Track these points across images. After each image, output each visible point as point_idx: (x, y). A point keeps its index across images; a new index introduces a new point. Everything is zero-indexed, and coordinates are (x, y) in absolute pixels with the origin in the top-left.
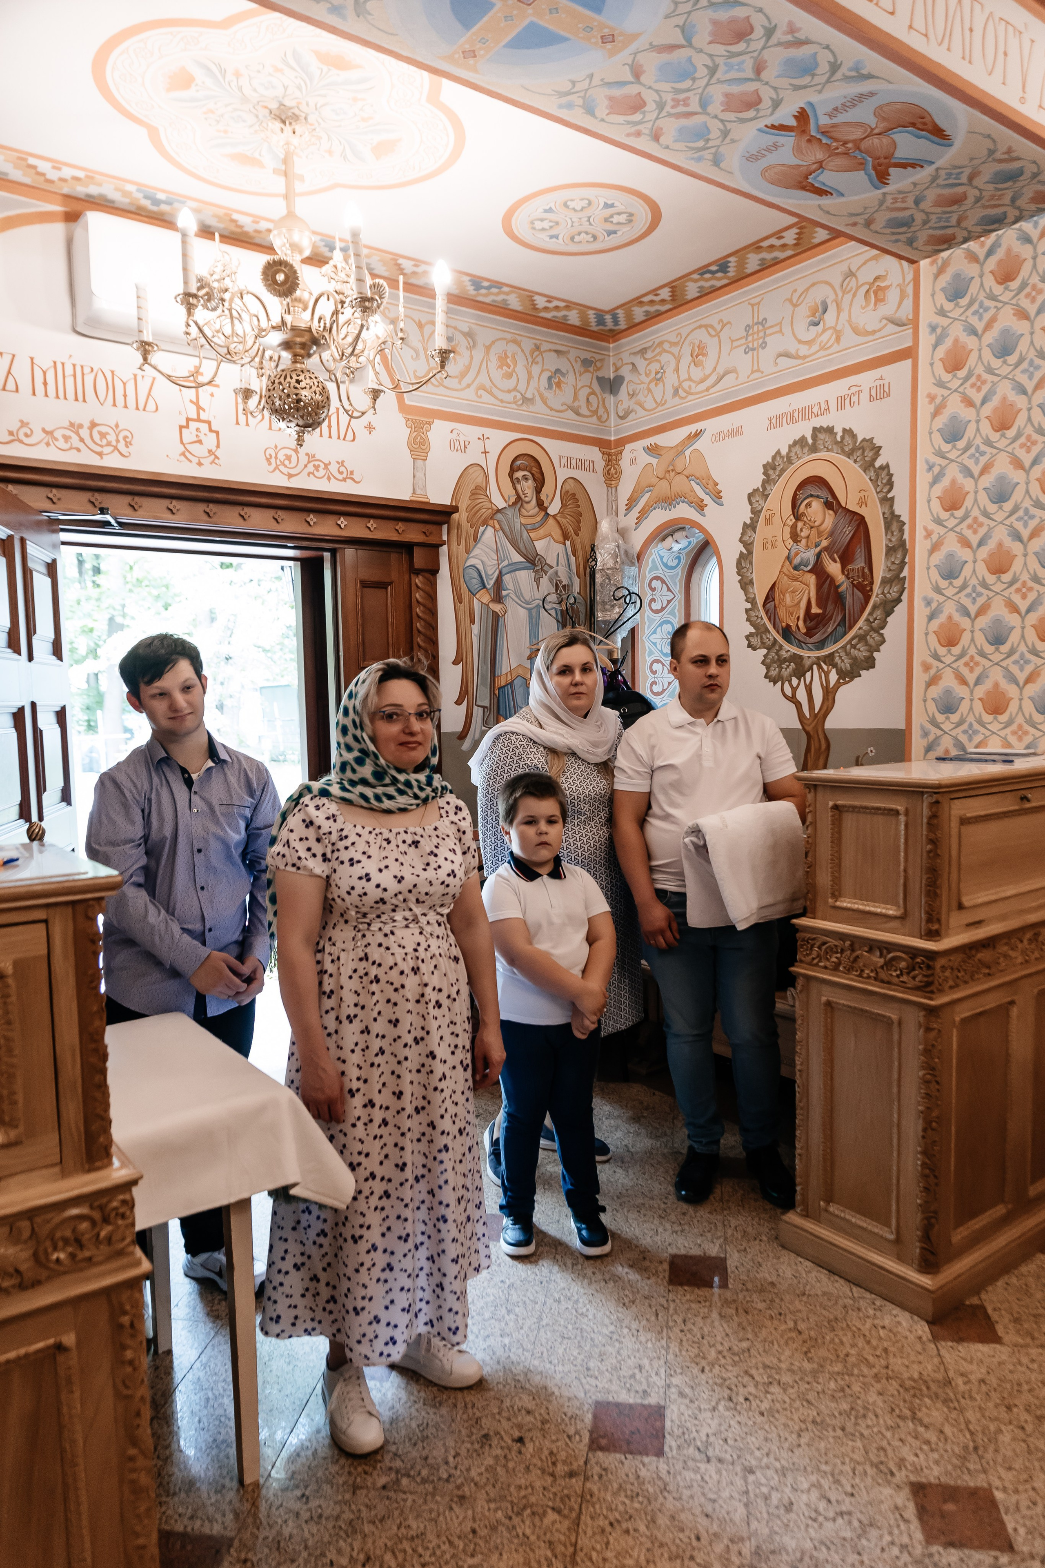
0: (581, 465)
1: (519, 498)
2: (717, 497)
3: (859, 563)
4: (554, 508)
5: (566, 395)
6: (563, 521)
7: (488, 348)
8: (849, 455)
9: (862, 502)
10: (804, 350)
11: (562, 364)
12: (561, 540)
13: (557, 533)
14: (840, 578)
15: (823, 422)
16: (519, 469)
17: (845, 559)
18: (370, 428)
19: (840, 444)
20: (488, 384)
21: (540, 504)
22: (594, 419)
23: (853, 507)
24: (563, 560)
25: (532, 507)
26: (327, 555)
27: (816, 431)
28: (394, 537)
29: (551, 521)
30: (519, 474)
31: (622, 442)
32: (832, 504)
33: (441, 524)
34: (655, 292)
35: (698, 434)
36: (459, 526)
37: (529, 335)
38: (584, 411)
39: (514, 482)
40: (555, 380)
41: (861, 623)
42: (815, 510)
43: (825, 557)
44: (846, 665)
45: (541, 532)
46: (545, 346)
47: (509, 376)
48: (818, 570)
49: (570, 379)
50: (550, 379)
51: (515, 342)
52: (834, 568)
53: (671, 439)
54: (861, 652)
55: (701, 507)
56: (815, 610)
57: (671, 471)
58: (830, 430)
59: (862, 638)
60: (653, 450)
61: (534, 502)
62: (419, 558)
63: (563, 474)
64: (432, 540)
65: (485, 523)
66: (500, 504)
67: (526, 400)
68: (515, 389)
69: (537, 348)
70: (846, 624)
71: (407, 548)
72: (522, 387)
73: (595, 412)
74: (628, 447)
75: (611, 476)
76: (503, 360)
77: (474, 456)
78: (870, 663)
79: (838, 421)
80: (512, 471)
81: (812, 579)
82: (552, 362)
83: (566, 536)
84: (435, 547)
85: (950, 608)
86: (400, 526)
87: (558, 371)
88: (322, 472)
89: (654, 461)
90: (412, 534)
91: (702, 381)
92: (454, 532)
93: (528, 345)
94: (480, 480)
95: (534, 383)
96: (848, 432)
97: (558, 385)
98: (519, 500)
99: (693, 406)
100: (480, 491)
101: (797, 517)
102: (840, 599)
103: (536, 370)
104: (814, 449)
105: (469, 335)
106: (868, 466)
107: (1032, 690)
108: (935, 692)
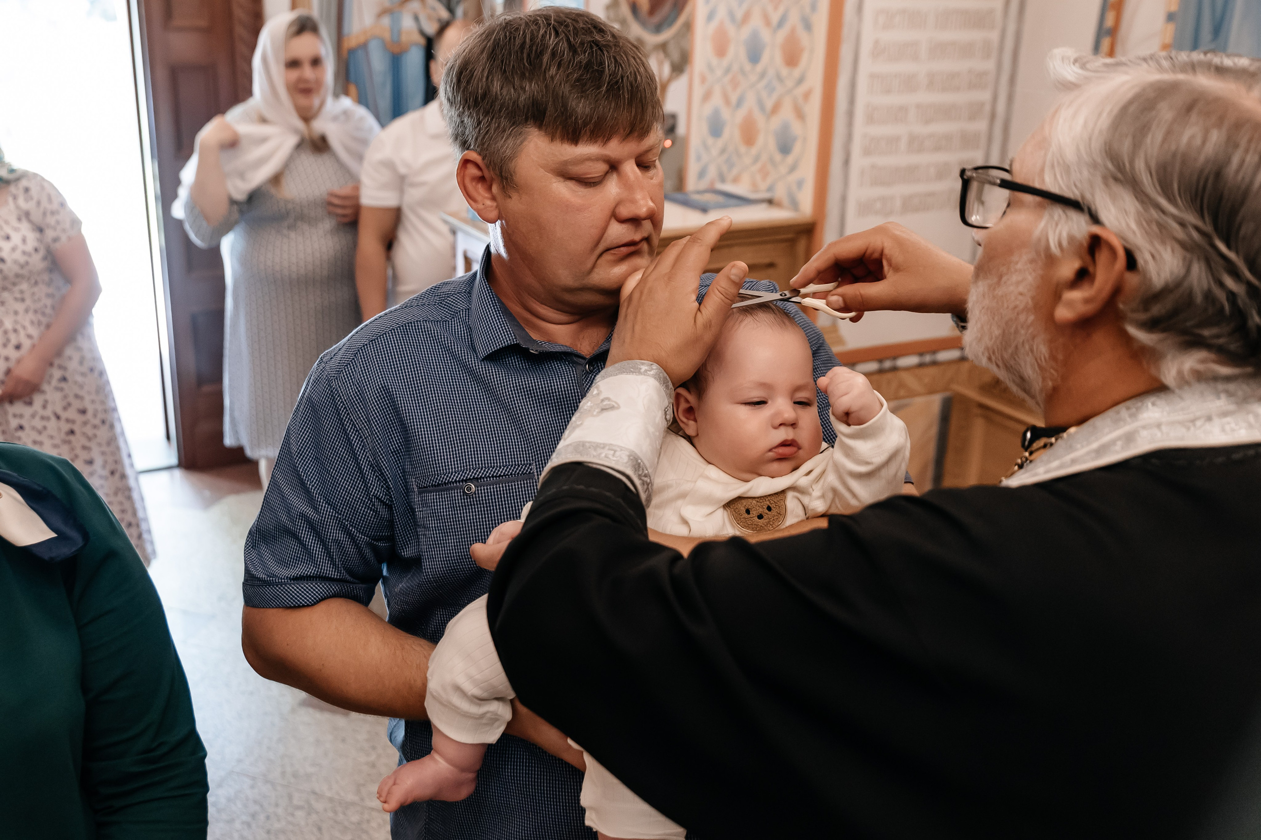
107: (776, 123)
108: (708, 110)
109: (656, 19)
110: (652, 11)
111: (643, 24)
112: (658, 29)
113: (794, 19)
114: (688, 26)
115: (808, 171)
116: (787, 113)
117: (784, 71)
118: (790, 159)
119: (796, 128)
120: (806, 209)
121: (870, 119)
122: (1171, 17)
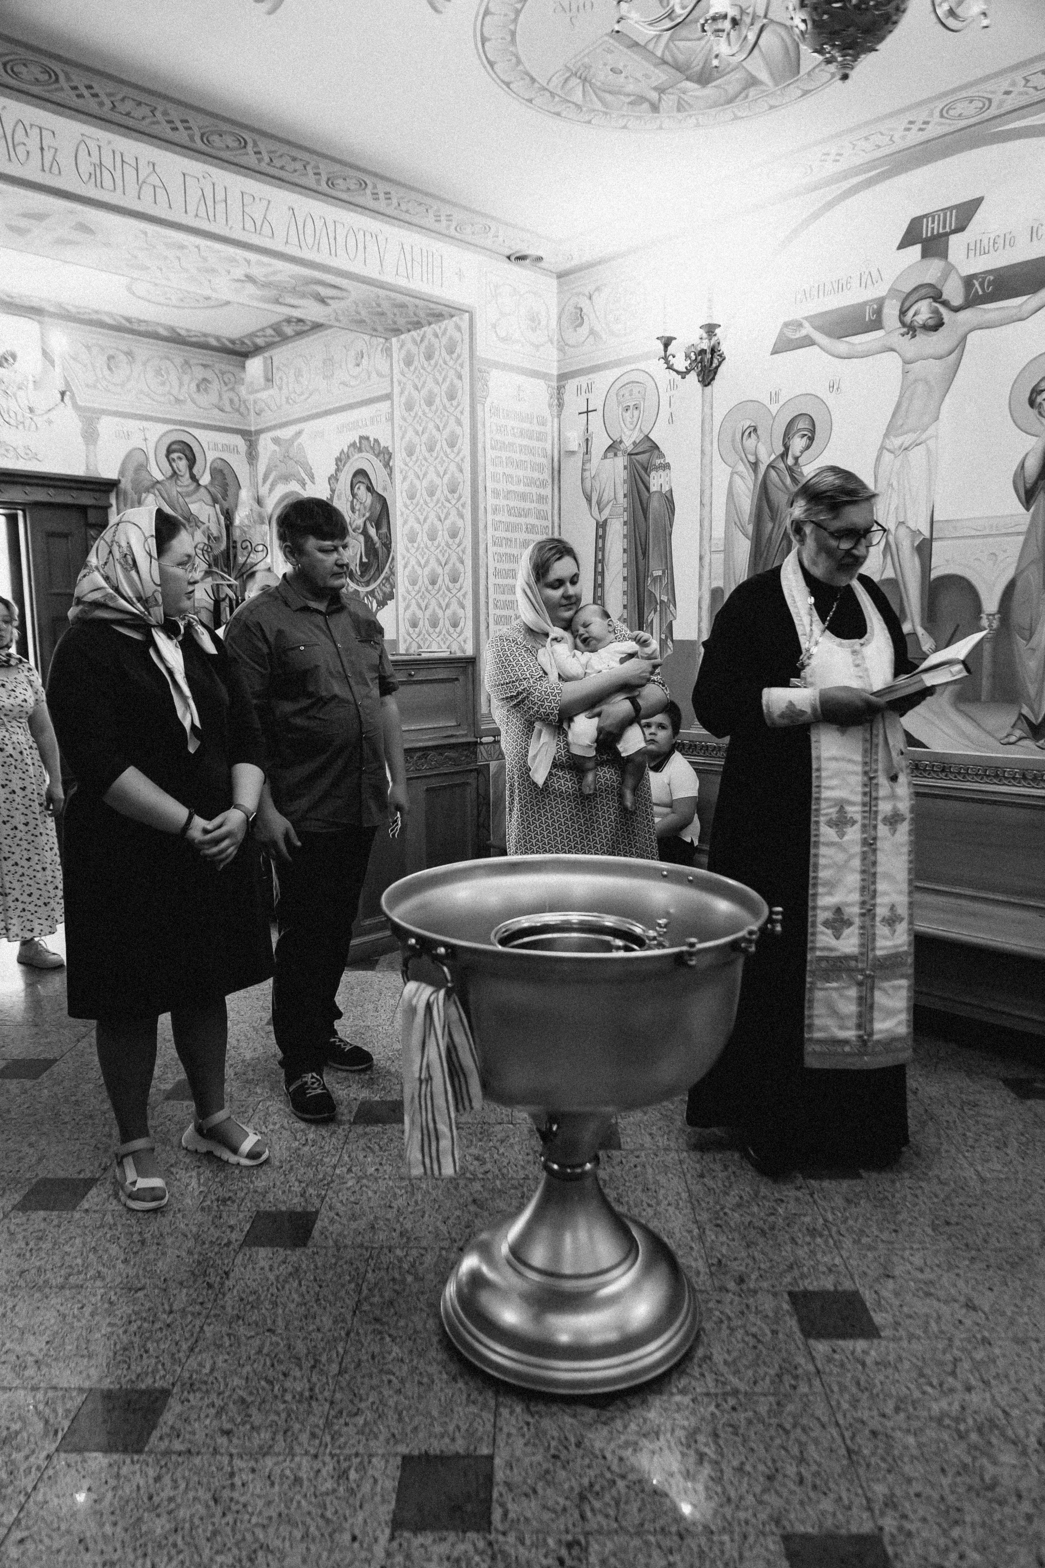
0: (227, 448)
1: (175, 473)
2: (312, 477)
3: (384, 530)
4: (205, 480)
5: (213, 398)
6: (212, 489)
7: (144, 364)
8: (377, 456)
9: (385, 489)
10: (353, 383)
11: (209, 374)
12: (210, 502)
13: (208, 499)
14: (376, 538)
15: (364, 433)
16: (174, 451)
17: (378, 528)
18: (50, 422)
19: (373, 448)
20: (146, 389)
21: (193, 477)
22: (236, 415)
23: (380, 492)
24: (213, 519)
25: (186, 479)
26: (20, 513)
27: (361, 438)
28: (69, 500)
29: (202, 490)
30: (175, 456)
31: (259, 432)
32: (370, 489)
33: (108, 492)
34: (263, 330)
35: (299, 433)
36: (125, 493)
37: (178, 354)
38: (228, 408)
39: (170, 461)
40: (203, 385)
41: (387, 569)
42: (362, 491)
43: (368, 525)
44: (380, 597)
45: (194, 497)
46: (192, 362)
47: (163, 384)
48: (365, 533)
49: (215, 385)
50: (198, 386)
51: (168, 358)
52: (372, 531)
53: (286, 433)
54: (387, 589)
55: (304, 485)
56: (365, 560)
57: (287, 457)
58: (367, 438)
59: (387, 579)
60: (276, 441)
61: (188, 475)
62: (92, 516)
63: (211, 456)
64: (100, 503)
65: (147, 490)
66: (160, 477)
67: (178, 401)
68: (169, 393)
69: (186, 362)
70: (380, 570)
71: (83, 509)
72: (175, 392)
73: (238, 410)
74: (262, 436)
75: (252, 456)
76: (158, 372)
77: (137, 441)
78: (391, 596)
79: (372, 433)
80: (169, 452)
81: (362, 538)
82: (199, 373)
83: (215, 501)
84: (106, 508)
85: (413, 562)
86: (75, 494)
87: (204, 380)
88: (12, 454)
89: (276, 448)
90: (86, 499)
91: (302, 393)
92: (121, 498)
93: (179, 361)
94: (142, 458)
95: (185, 389)
96: (376, 441)
97: (206, 390)
98: (175, 474)
99: (297, 411)
100: (142, 467)
101: (354, 495)
102: (376, 552)
103: (186, 378)
104: (360, 450)
105: (129, 354)
106: (387, 465)
107: (449, 612)
108: (408, 614)
109: (366, 579)
110: (362, 576)
111: (358, 583)
112: (368, 584)
113: (454, 558)
114: (392, 573)
115: (469, 633)
116: (454, 606)
117: (451, 585)
118: (458, 629)
119: (460, 612)
120: (469, 652)
121: (496, 606)
122: (625, 551)
